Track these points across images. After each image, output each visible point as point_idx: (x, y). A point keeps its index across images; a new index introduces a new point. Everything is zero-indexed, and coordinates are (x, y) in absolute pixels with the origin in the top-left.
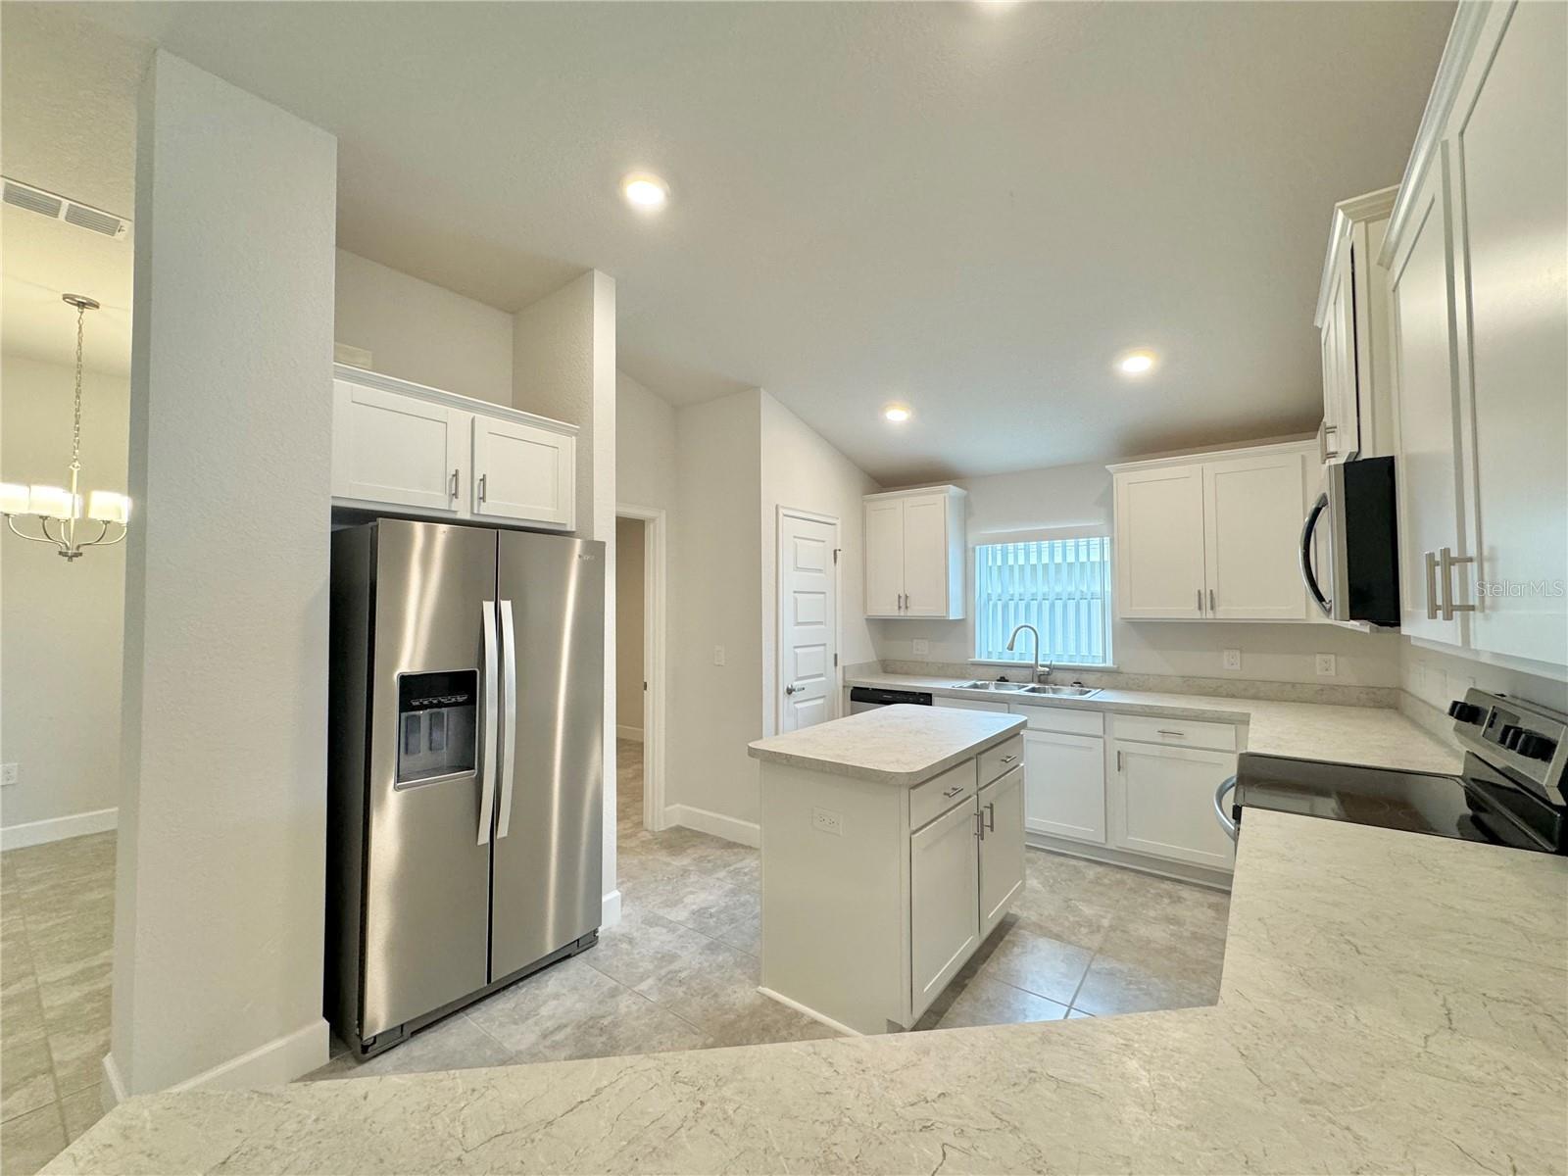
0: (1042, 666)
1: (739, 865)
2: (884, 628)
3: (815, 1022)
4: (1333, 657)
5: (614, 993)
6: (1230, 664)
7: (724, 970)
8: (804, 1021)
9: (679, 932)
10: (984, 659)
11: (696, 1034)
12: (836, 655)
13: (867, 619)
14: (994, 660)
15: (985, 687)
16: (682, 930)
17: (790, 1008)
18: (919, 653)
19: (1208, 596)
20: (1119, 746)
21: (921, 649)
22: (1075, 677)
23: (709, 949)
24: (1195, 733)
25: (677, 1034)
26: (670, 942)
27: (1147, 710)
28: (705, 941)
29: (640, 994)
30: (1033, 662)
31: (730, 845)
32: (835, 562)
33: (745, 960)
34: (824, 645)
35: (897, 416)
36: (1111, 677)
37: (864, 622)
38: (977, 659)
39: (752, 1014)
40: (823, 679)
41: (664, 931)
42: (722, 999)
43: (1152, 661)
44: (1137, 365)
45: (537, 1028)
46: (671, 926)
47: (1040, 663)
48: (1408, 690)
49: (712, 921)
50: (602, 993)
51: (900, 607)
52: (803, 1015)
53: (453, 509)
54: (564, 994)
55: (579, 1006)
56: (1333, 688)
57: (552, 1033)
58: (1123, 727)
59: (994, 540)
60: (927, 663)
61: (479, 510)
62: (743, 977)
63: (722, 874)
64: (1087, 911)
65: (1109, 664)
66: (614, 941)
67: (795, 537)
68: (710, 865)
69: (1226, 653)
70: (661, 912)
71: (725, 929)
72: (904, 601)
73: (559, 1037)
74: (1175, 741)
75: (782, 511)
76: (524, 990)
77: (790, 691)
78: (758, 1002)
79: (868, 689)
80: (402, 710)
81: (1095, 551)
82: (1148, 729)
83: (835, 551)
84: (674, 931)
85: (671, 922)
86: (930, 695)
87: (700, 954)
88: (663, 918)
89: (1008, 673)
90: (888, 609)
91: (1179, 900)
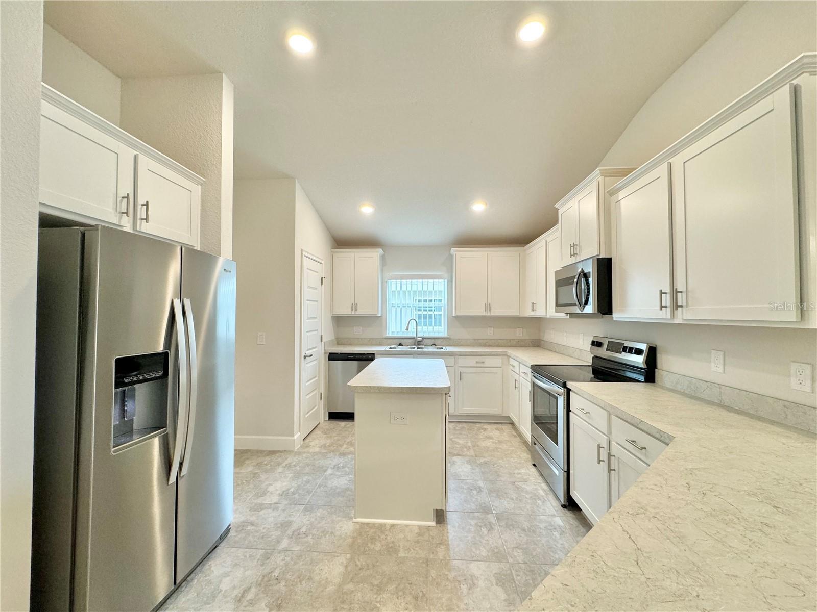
0: (419, 337)
1: (287, 462)
2: (339, 321)
3: (393, 526)
4: (522, 329)
5: (266, 557)
6: (489, 333)
7: (326, 518)
8: (388, 527)
9: (280, 509)
10: (390, 335)
11: (337, 556)
12: (322, 336)
13: (332, 316)
14: (396, 335)
15: (395, 348)
16: (281, 507)
17: (376, 524)
18: (357, 333)
19: (489, 306)
20: (461, 370)
21: (357, 331)
22: (433, 341)
23: (308, 511)
24: (489, 361)
25: (326, 561)
26: (279, 515)
27: (472, 353)
28: (302, 508)
29: (285, 550)
30: (415, 336)
31: (272, 453)
32: (322, 284)
33: (333, 510)
34: (317, 330)
35: (367, 210)
36: (447, 341)
37: (331, 318)
38: (387, 335)
39: (360, 534)
40: (316, 349)
41: (270, 511)
42: (338, 533)
43: (463, 333)
44: (479, 207)
45: (229, 599)
46: (274, 507)
47: (418, 336)
48: (545, 340)
49: (296, 496)
50: (258, 560)
51: (352, 310)
52: (385, 524)
53: (122, 225)
54: (231, 571)
55: (248, 573)
56: (522, 340)
57: (242, 596)
58: (462, 361)
59: (396, 278)
60: (362, 339)
61: (140, 229)
62: (339, 518)
63: (280, 469)
64: (461, 442)
65: (446, 335)
66: (242, 526)
67: (308, 269)
68: (268, 467)
69: (489, 329)
70: (260, 501)
71: (308, 498)
72: (354, 307)
73: (250, 596)
74: (482, 365)
75: (304, 253)
76: (195, 581)
77: (305, 357)
78: (358, 527)
79: (337, 353)
80: (117, 386)
81: (441, 286)
82: (471, 361)
83: (322, 278)
84: (277, 509)
85: (271, 504)
86: (374, 354)
87: (304, 515)
88: (261, 504)
89: (402, 342)
90: (345, 311)
91: (485, 430)
